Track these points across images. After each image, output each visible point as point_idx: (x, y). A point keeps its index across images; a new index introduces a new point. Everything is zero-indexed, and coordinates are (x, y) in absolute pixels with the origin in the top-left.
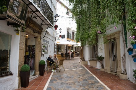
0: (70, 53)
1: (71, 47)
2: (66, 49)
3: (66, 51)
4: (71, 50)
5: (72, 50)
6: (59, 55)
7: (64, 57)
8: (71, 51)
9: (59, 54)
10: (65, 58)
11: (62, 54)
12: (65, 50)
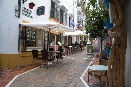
0: (56, 47)
1: (57, 36)
2: (46, 39)
3: (46, 43)
4: (57, 41)
5: (59, 43)
6: (28, 54)
7: (40, 59)
8: (57, 44)
9: (28, 50)
10: (41, 61)
11: (35, 52)
12: (45, 41)
